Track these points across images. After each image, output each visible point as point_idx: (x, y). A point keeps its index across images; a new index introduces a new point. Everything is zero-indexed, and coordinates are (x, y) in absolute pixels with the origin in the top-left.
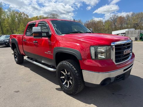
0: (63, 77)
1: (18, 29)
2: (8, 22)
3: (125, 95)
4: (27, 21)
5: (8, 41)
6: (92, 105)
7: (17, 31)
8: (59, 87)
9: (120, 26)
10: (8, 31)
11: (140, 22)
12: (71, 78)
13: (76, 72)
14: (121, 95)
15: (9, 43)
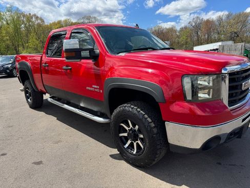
0: (126, 135)
1: (27, 45)
2: (7, 33)
3: (242, 166)
4: (41, 29)
5: (9, 66)
6: (183, 186)
7: (24, 48)
8: (115, 151)
9: (206, 37)
10: (8, 47)
11: (241, 29)
12: (142, 136)
13: (153, 125)
14: (234, 165)
15: (11, 71)
